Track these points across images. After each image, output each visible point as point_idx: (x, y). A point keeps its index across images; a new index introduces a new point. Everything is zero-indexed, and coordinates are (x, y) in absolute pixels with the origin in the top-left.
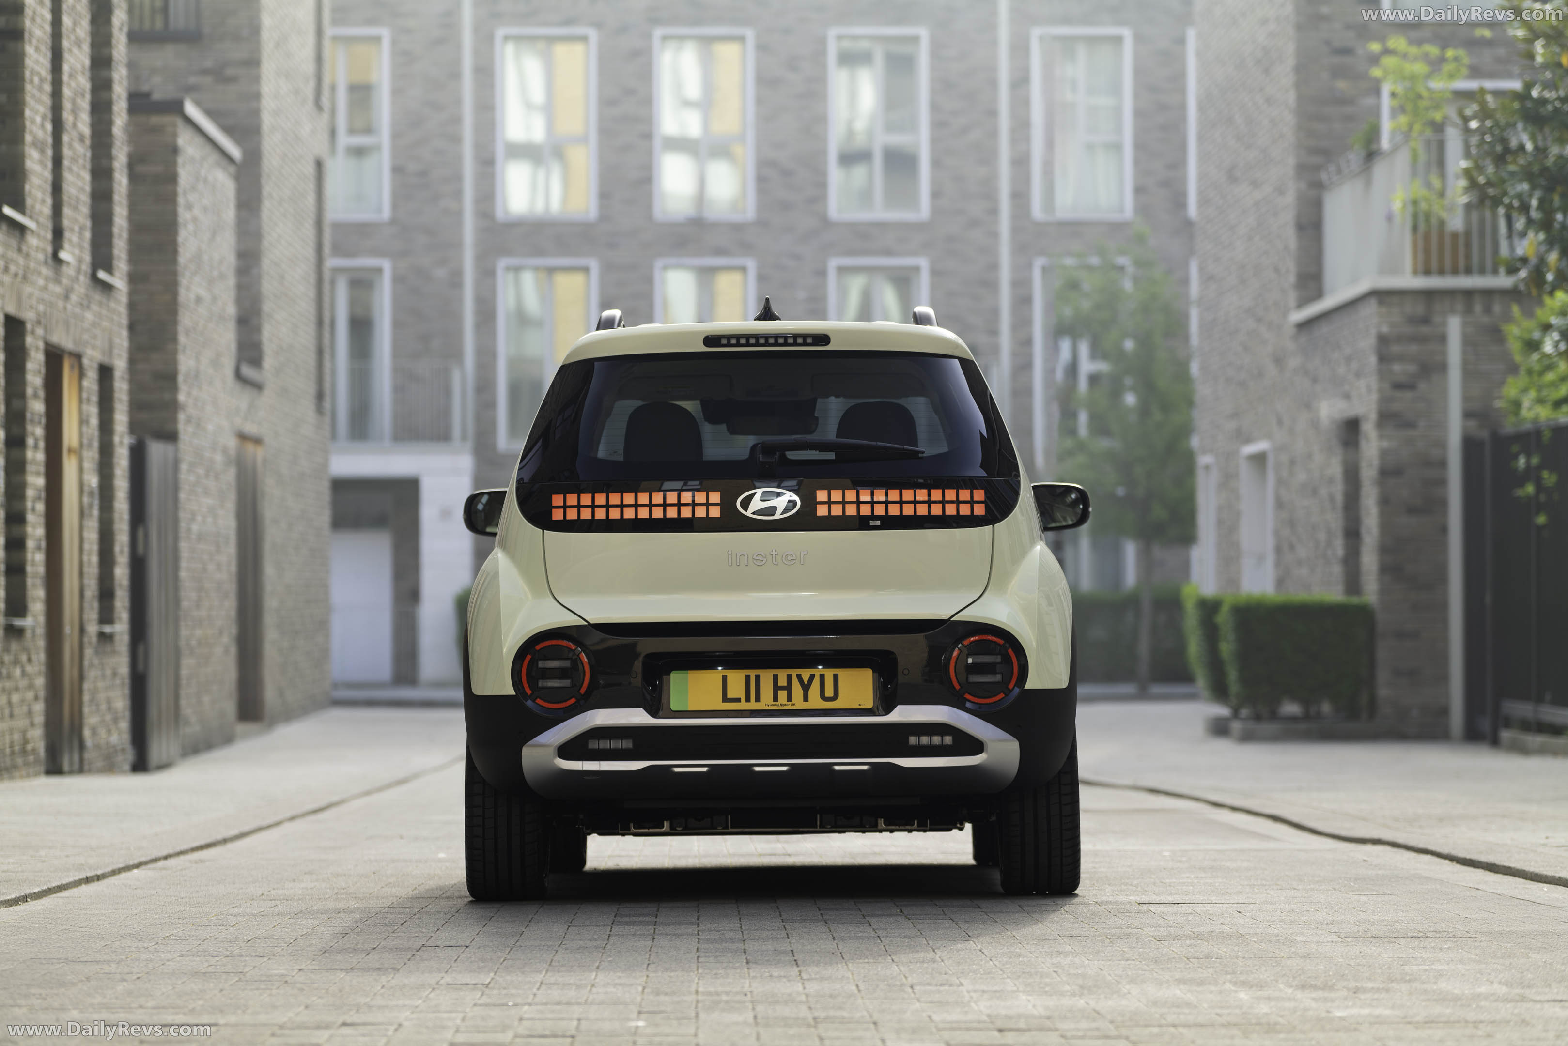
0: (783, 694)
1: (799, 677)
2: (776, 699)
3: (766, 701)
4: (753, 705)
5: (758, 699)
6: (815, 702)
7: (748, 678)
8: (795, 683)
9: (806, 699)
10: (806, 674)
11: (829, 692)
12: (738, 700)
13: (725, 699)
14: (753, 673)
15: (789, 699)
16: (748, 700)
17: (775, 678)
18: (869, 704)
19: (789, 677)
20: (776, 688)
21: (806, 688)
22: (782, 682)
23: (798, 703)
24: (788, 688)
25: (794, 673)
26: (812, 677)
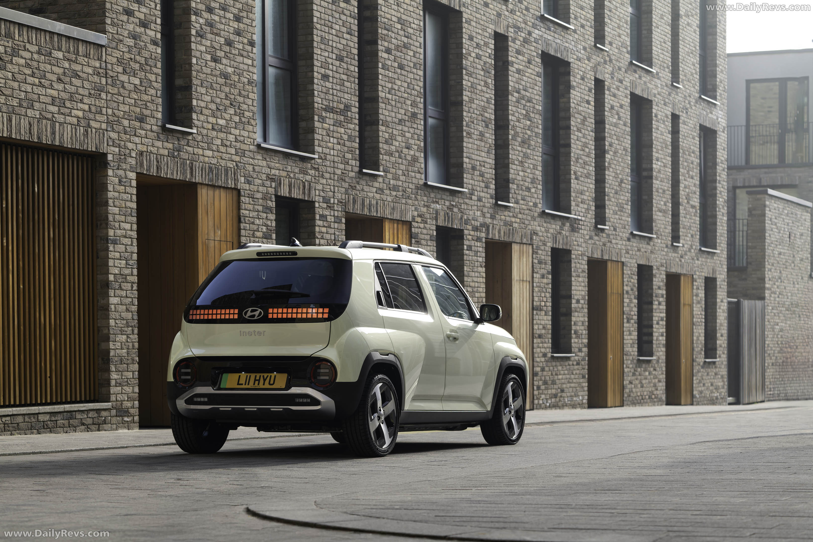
0: (257, 382)
1: (263, 376)
2: (254, 384)
3: (251, 385)
4: (247, 386)
5: (248, 384)
6: (267, 386)
7: (247, 376)
8: (262, 377)
9: (264, 384)
10: (265, 375)
11: (272, 382)
12: (242, 384)
13: (238, 384)
14: (249, 375)
15: (258, 384)
16: (245, 384)
17: (256, 376)
18: (284, 387)
19: (260, 376)
20: (255, 380)
21: (265, 380)
22: (258, 378)
23: (261, 386)
24: (259, 380)
25: (262, 375)
26: (268, 376)
